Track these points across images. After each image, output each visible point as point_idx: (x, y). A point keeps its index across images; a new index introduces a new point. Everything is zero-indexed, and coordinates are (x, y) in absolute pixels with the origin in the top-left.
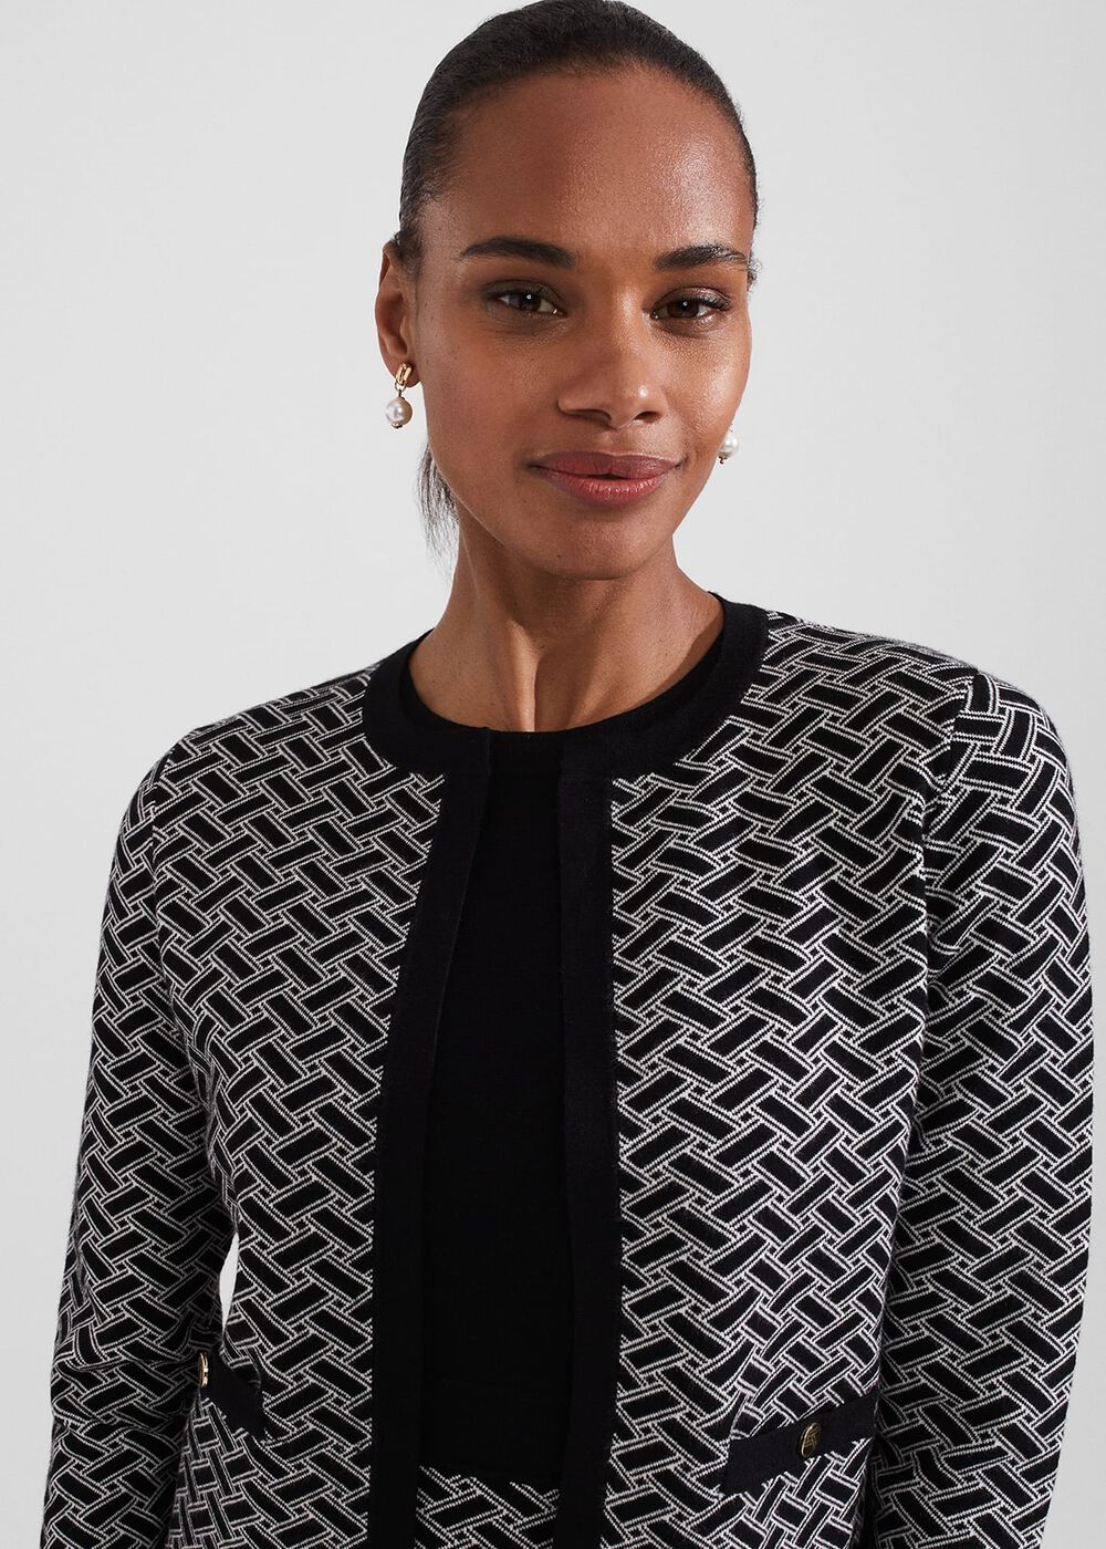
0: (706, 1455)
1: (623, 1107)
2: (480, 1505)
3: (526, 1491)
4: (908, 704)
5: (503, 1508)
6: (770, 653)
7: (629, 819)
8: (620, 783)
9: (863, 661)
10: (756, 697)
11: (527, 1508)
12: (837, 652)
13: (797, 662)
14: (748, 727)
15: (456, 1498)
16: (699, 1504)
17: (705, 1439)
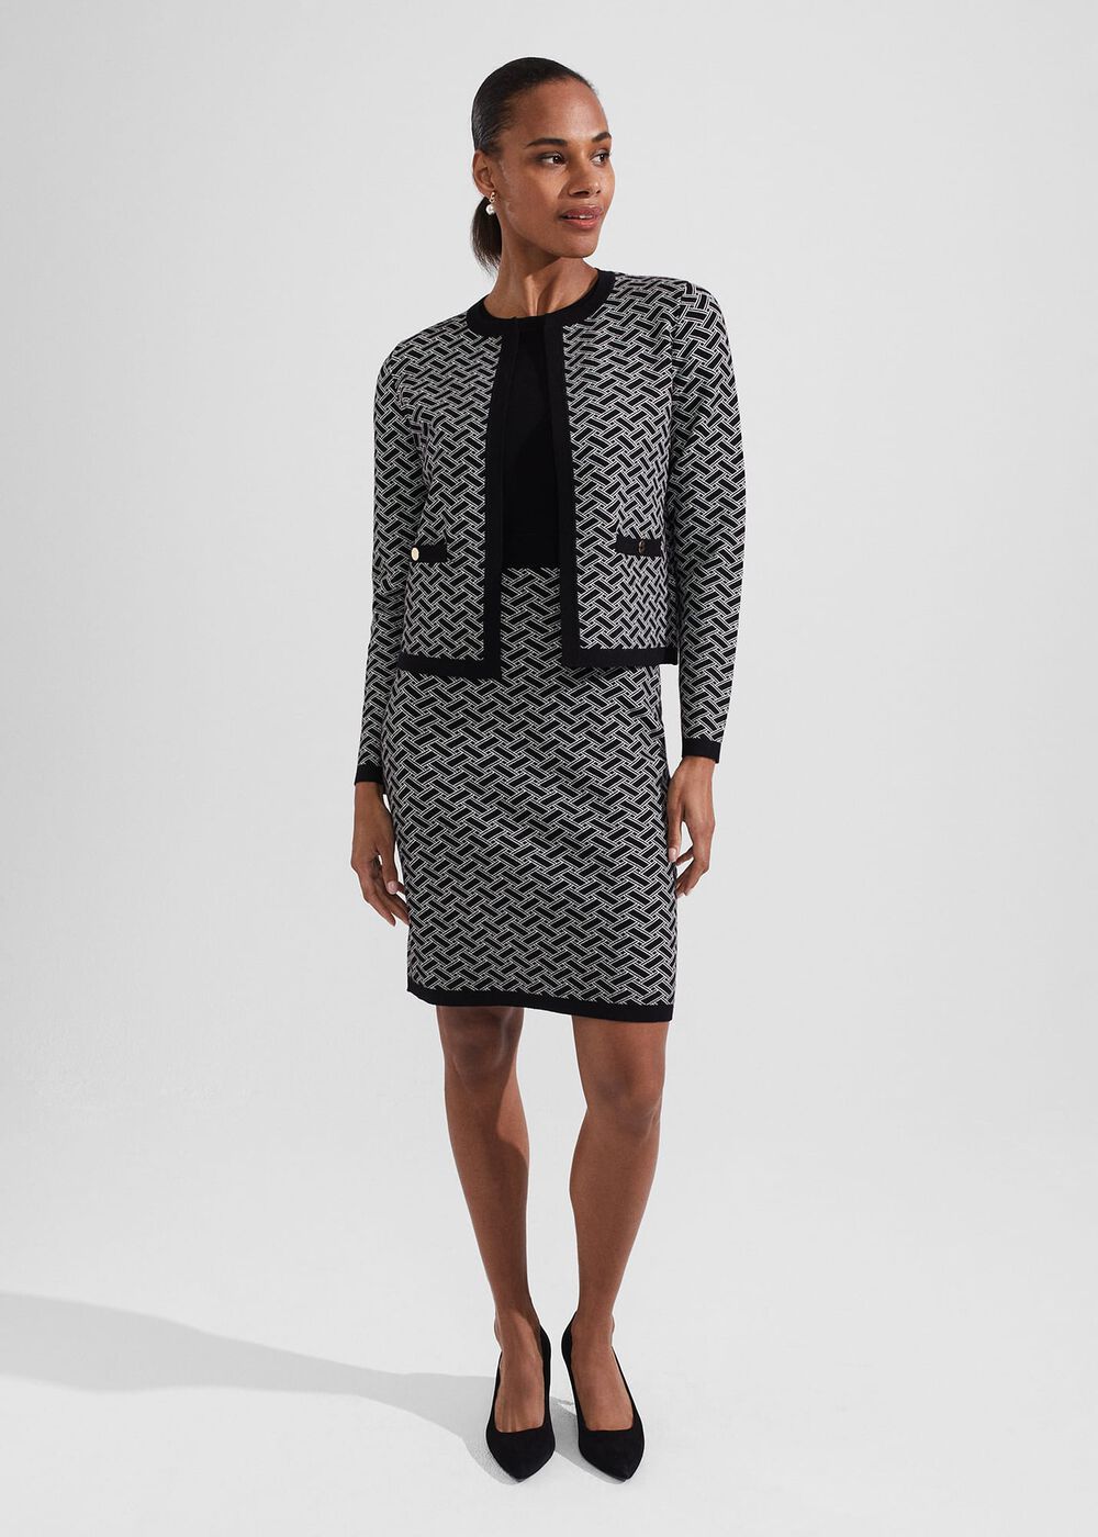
0: (610, 538)
1: (573, 441)
2: (531, 578)
3: (547, 570)
4: (664, 293)
5: (538, 577)
6: (616, 284)
7: (570, 339)
8: (566, 327)
9: (649, 283)
10: (612, 297)
11: (547, 576)
12: (640, 281)
13: (626, 286)
14: (610, 307)
15: (521, 577)
16: (609, 555)
17: (608, 532)
